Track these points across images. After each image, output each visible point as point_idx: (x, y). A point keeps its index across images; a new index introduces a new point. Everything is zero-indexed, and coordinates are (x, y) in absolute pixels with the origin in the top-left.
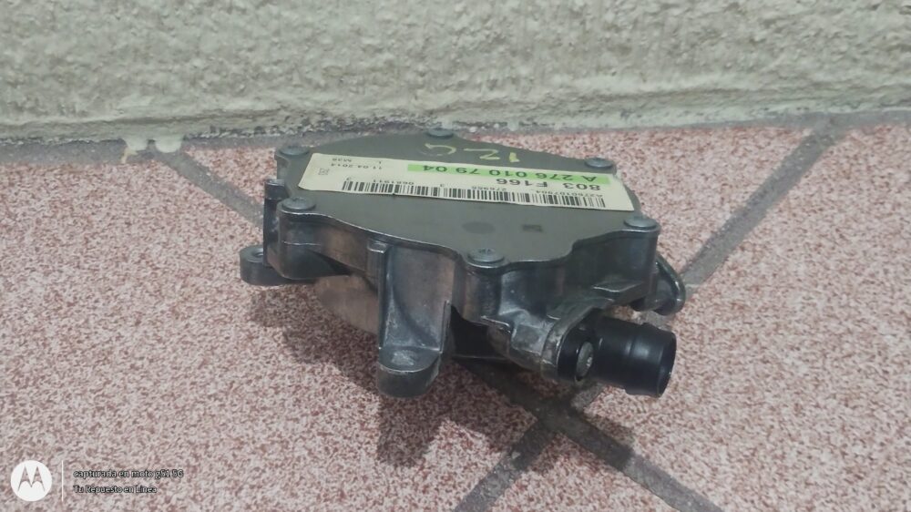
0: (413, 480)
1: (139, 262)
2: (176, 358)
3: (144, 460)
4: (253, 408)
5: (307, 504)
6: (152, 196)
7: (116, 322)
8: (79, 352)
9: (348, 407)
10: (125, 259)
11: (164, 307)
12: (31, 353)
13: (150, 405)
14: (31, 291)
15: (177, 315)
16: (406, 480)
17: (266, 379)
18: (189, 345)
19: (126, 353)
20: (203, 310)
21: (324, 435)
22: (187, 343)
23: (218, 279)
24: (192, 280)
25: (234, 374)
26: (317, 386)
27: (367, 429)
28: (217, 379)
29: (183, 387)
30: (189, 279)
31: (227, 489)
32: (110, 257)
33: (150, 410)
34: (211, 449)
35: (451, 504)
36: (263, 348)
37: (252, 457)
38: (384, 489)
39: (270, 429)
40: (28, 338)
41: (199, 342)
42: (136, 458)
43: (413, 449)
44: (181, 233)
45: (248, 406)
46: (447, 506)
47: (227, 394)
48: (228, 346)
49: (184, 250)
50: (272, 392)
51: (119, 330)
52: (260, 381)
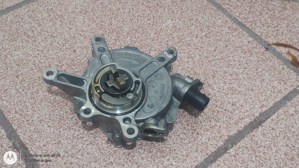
0: (271, 89)
1: (196, 21)
2: (207, 48)
3: (201, 72)
4: (228, 64)
5: (243, 90)
6: (198, 4)
7: (191, 36)
8: (182, 42)
9: (253, 68)
10: (192, 20)
11: (203, 34)
12: (170, 40)
13: (202, 59)
14: (169, 24)
15: (207, 37)
16: (269, 89)
17: (231, 57)
18: (210, 45)
19: (194, 44)
20: (214, 37)
21: (247, 74)
22: (210, 44)
23: (217, 29)
24: (210, 28)
25: (223, 55)
26: (245, 61)
27: (258, 75)
28: (218, 55)
29: (210, 56)
30: (209, 28)
31: (222, 83)
32: (188, 19)
33: (202, 60)
34: (218, 72)
35: (281, 97)
36: (230, 49)
37: (229, 76)
38: (263, 90)
39: (233, 70)
40: (169, 36)
41: (213, 45)
42: (199, 71)
43: (271, 82)
44: (206, 15)
45: (227, 63)
46: (280, 97)
47: (221, 59)
48: (220, 47)
49: (207, 20)
50: (233, 61)
51: (192, 38)
52: (230, 58)
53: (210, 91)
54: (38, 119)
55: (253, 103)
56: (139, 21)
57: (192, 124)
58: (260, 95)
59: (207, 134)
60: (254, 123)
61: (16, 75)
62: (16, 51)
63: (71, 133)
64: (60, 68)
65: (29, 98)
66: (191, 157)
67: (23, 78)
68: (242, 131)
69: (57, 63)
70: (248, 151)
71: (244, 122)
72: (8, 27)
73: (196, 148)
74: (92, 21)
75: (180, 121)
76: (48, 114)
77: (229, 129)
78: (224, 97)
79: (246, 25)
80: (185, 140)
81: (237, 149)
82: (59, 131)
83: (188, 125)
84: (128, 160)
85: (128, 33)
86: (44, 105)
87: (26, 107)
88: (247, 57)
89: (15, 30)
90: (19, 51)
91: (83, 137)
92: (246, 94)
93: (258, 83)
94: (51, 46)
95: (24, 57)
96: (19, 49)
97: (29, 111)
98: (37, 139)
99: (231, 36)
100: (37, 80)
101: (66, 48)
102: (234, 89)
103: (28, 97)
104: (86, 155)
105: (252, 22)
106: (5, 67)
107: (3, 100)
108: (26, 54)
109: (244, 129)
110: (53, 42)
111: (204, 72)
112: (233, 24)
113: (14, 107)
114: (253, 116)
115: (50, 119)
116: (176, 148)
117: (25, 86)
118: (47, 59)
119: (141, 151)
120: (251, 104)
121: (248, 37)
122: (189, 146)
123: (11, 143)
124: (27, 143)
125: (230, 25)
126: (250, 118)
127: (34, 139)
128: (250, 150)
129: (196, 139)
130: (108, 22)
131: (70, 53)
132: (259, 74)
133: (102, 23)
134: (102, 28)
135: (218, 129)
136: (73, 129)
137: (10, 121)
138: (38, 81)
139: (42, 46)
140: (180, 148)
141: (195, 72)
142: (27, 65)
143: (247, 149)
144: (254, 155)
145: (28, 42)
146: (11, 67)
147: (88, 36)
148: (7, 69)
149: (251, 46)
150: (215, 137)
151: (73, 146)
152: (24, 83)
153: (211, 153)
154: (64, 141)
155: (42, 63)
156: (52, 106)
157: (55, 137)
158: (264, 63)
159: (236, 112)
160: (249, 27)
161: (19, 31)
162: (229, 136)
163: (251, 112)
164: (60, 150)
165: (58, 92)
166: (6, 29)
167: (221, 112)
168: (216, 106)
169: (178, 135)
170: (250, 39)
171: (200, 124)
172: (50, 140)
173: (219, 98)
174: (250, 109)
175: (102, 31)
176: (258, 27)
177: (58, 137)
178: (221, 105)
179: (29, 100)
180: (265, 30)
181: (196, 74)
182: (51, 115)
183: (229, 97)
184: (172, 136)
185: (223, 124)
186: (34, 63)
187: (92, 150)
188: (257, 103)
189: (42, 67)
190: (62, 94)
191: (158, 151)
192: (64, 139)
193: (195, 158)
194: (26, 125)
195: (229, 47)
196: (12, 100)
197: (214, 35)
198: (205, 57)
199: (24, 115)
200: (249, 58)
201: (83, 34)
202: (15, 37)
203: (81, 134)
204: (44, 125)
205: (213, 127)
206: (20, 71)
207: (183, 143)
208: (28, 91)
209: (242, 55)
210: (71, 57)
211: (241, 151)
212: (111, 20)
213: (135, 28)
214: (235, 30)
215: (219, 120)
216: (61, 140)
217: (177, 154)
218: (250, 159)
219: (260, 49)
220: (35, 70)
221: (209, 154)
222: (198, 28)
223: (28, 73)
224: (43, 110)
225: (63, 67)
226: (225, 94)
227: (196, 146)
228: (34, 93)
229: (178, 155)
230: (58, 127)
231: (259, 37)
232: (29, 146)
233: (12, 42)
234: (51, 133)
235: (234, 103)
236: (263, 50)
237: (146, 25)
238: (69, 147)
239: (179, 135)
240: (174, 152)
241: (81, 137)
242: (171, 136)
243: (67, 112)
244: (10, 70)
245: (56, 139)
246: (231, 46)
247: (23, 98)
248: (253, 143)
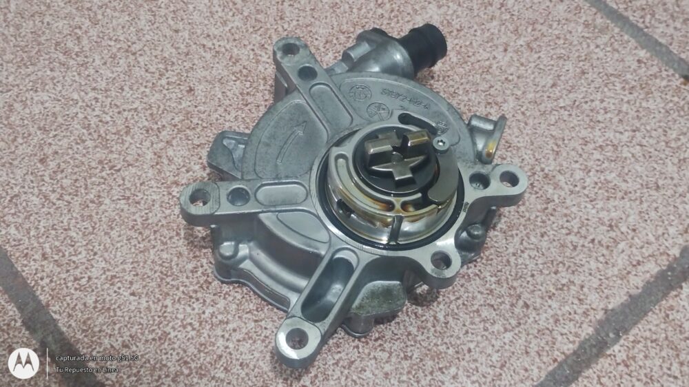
1: (500, 8)
2: (535, 78)
3: (523, 142)
4: (591, 120)
5: (635, 188)
7: (491, 47)
8: (469, 64)
9: (655, 130)
10: (491, 5)
11: (521, 42)
13: (522, 106)
15: (532, 50)
17: (597, 103)
18: (542, 71)
19: (501, 69)
20: (549, 48)
21: (641, 146)
22: (541, 69)
23: (556, 29)
24: (538, 27)
25: (575, 95)
26: (633, 113)
27: (670, 147)
28: (565, 97)
29: (542, 98)
30: (536, 25)
31: (580, 169)
33: (522, 110)
34: (566, 142)
36: (593, 81)
37: (594, 151)
39: (604, 136)
41: (549, 70)
45: (587, 118)
47: (572, 108)
48: (568, 76)
49: (530, 5)
50: (602, 111)
51: (494, 53)
52: (594, 103)
53: (551, 191)
54: (104, 273)
55: (663, 222)
56: (355, 10)
57: (510, 280)
58: (678, 201)
59: (550, 306)
60: (669, 273)
61: (40, 155)
62: (36, 91)
63: (194, 309)
64: (155, 137)
65: (76, 219)
66: (512, 368)
67: (59, 164)
68: (640, 296)
69: (146, 124)
70: (661, 351)
71: (643, 273)
72: (11, 29)
73: (525, 344)
74: (231, 10)
75: (479, 273)
76: (131, 260)
77: (606, 291)
78: (586, 207)
79: (627, 18)
80: (494, 323)
81: (630, 345)
82: (163, 306)
83: (498, 282)
84: (349, 380)
85: (327, 42)
86: (119, 236)
87: (69, 241)
88: (638, 101)
89: (30, 35)
90: (43, 92)
91: (226, 320)
92: (643, 199)
93: (671, 169)
94: (127, 77)
95: (58, 108)
96: (44, 86)
97: (80, 253)
98: (104, 327)
99: (592, 47)
100: (96, 168)
101: (168, 84)
102: (611, 185)
103: (75, 215)
104: (236, 369)
105: (643, 9)
106: (9, 135)
107: (8, 226)
108: (63, 101)
109: (643, 292)
110: (134, 66)
111: (531, 141)
112: (595, 14)
113: (38, 243)
114: (664, 257)
115: (137, 275)
116: (472, 346)
117: (65, 185)
118: (119, 113)
119: (379, 354)
120: (657, 226)
121: (636, 48)
122: (507, 341)
123: (34, 342)
124: (78, 341)
125: (589, 18)
126: (659, 262)
127: (97, 329)
128: (665, 346)
129: (521, 321)
130: (273, 11)
131: (180, 96)
132: (673, 144)
133: (259, 16)
134: (258, 30)
135: (578, 292)
136: (197, 300)
137: (29, 282)
138: (98, 170)
139: (105, 78)
140: (484, 344)
141: (507, 142)
142: (68, 129)
143: (658, 345)
144: (677, 360)
145: (68, 69)
146: (25, 135)
147: (223, 50)
148: (15, 140)
149: (645, 72)
150: (572, 313)
151: (201, 345)
152: (62, 178)
153: (563, 357)
154: (176, 333)
155: (107, 123)
156: (140, 239)
157: (151, 322)
158: (682, 117)
159: (622, 245)
160: (638, 22)
161: (42, 39)
162: (606, 311)
163: (660, 245)
164: (167, 358)
165: (154, 201)
166: (6, 32)
167: (583, 246)
168: (568, 232)
169: (474, 311)
170: (642, 54)
171: (529, 279)
172: (139, 331)
173: (574, 209)
174: (656, 239)
175: (261, 35)
176: (661, 23)
177: (160, 323)
178: (580, 228)
179: (77, 223)
180: (680, 29)
181: (510, 147)
182: (137, 262)
183: (599, 206)
184: (461, 314)
185: (590, 280)
186: (87, 122)
187: (252, 357)
188: (673, 221)
189: (106, 134)
190: (164, 205)
191: (427, 355)
192: (176, 326)
193: (523, 372)
194: (72, 291)
195: (590, 76)
196: (31, 225)
197: (550, 45)
198: (530, 102)
199: (67, 263)
200: (644, 104)
201: (209, 44)
202: (33, 54)
203: (220, 313)
204: (121, 291)
205: (565, 288)
206: (50, 144)
207: (490, 331)
208: (72, 199)
209: (625, 95)
210: (182, 107)
211: (642, 351)
212: (280, 7)
213: (344, 28)
214: (601, 31)
215: (580, 270)
216: (168, 329)
217: (475, 361)
218: (665, 370)
219: (669, 81)
220: (89, 143)
221: (559, 359)
222: (507, 27)
223: (70, 152)
224: (117, 249)
225: (164, 133)
226: (588, 200)
227: (524, 339)
228: (90, 205)
229: (478, 365)
230: (157, 296)
231: (664, 49)
232: (83, 348)
233: (23, 67)
234: (140, 312)
235: (615, 221)
236: (678, 83)
237: (372, 20)
238: (192, 350)
239: (478, 311)
240: (467, 355)
241: (220, 321)
242: (456, 314)
243: (180, 253)
244: (22, 144)
245: (156, 327)
246: (594, 73)
247: (61, 219)
248: (670, 328)
